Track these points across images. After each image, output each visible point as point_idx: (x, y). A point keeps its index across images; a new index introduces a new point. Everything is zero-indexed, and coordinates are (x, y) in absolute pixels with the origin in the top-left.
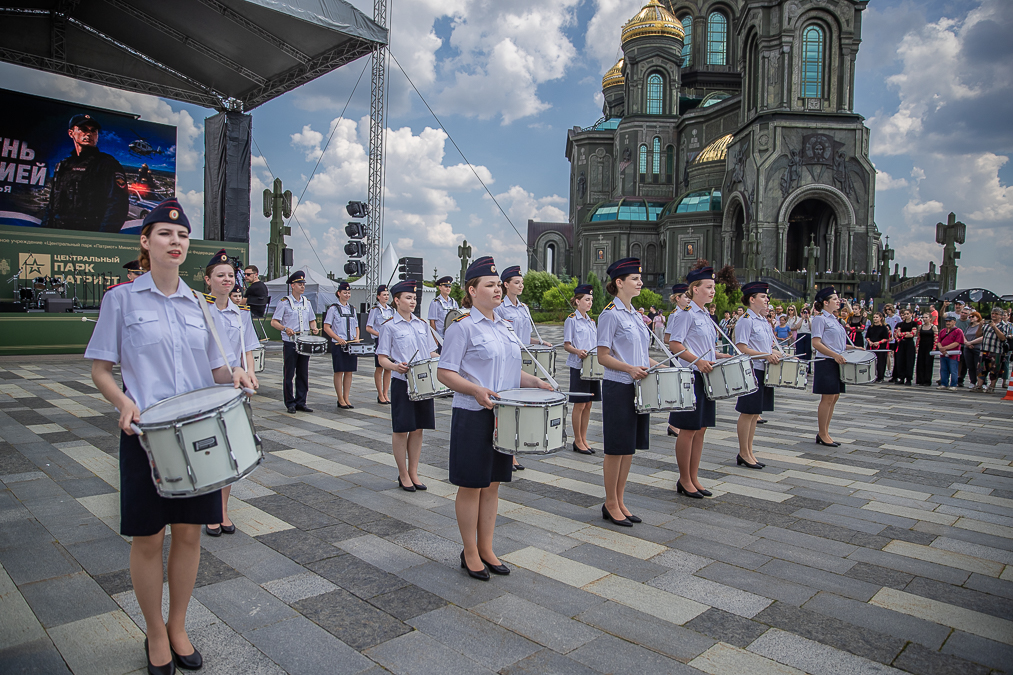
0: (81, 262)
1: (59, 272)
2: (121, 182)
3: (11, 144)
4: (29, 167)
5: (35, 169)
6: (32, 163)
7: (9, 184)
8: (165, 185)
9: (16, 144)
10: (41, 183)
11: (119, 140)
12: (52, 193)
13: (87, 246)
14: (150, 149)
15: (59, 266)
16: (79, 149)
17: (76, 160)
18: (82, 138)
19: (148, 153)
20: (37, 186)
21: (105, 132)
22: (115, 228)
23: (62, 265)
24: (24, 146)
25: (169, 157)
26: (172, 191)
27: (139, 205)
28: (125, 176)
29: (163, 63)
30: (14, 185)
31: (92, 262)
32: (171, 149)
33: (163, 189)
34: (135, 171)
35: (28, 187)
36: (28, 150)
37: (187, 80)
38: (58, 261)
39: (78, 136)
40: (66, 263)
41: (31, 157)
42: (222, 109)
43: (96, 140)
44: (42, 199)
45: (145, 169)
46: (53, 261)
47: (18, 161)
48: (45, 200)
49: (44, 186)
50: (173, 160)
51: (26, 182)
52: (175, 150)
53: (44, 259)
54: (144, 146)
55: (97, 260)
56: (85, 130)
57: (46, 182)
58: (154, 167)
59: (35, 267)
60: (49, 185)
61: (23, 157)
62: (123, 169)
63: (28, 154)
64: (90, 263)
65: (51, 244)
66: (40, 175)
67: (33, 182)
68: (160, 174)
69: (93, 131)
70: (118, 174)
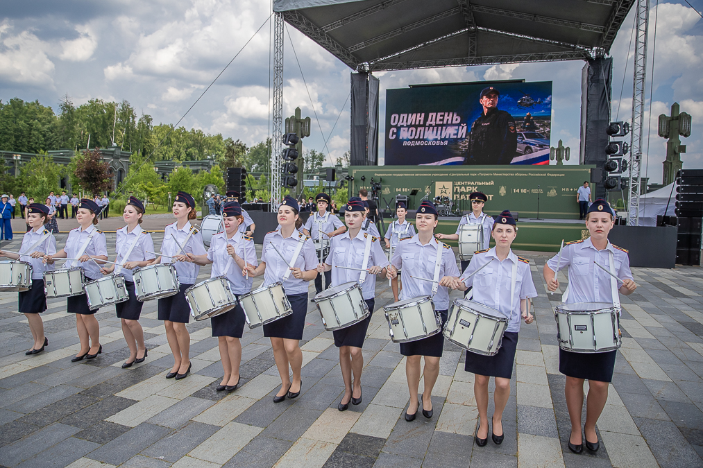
0: (470, 185)
1: (457, 193)
2: (512, 128)
3: (448, 116)
4: (457, 127)
5: (461, 128)
6: (459, 125)
7: (447, 139)
8: (544, 126)
9: (451, 114)
10: (464, 137)
11: (511, 99)
12: (470, 142)
13: (473, 175)
14: (532, 101)
15: (457, 189)
16: (486, 111)
17: (484, 118)
18: (488, 103)
19: (531, 104)
20: (461, 139)
21: (501, 96)
22: (506, 162)
23: (459, 188)
24: (455, 115)
25: (547, 104)
26: (548, 130)
27: (524, 143)
28: (515, 124)
29: (540, 38)
30: (450, 140)
31: (476, 186)
32: (548, 99)
33: (541, 129)
34: (522, 119)
35: (457, 139)
36: (457, 117)
37: (559, 44)
38: (456, 186)
39: (486, 102)
40: (461, 187)
41: (458, 121)
42: (589, 59)
43: (496, 102)
44: (464, 146)
45: (529, 116)
46: (454, 186)
47: (452, 125)
48: (465, 147)
49: (465, 138)
50: (549, 106)
51: (455, 137)
52: (551, 98)
53: (449, 184)
54: (528, 100)
55: (480, 184)
56: (489, 97)
57: (466, 136)
58: (535, 114)
59: (444, 190)
60: (468, 137)
61: (454, 122)
62: (513, 119)
63: (457, 120)
64: (475, 186)
65: (453, 175)
66: (463, 131)
67: (459, 137)
68: (538, 118)
69: (494, 97)
70: (510, 123)
